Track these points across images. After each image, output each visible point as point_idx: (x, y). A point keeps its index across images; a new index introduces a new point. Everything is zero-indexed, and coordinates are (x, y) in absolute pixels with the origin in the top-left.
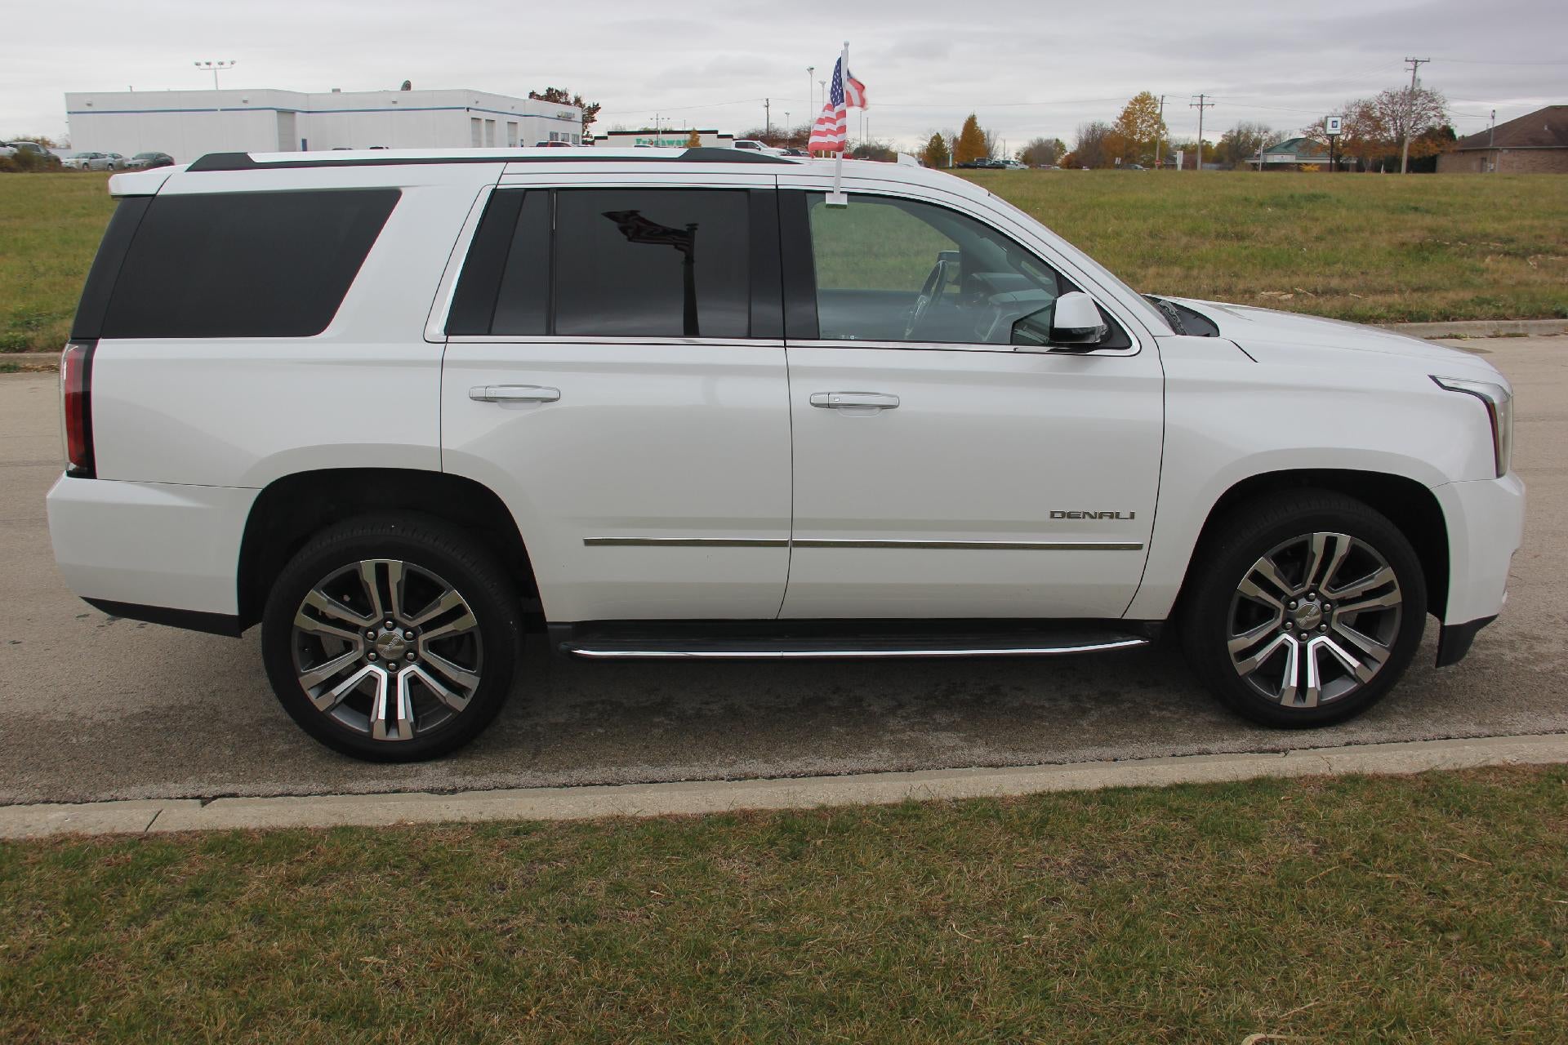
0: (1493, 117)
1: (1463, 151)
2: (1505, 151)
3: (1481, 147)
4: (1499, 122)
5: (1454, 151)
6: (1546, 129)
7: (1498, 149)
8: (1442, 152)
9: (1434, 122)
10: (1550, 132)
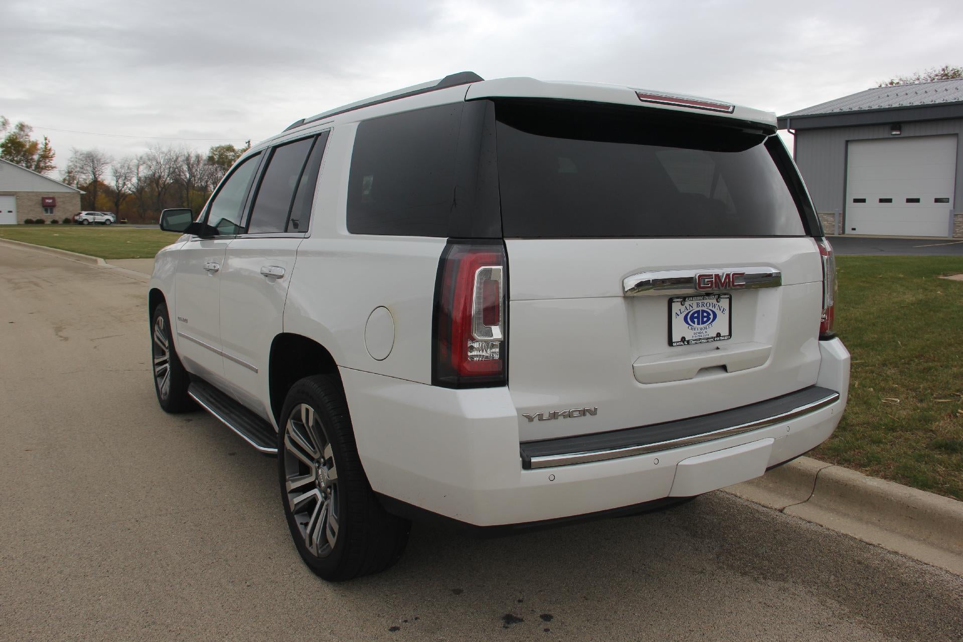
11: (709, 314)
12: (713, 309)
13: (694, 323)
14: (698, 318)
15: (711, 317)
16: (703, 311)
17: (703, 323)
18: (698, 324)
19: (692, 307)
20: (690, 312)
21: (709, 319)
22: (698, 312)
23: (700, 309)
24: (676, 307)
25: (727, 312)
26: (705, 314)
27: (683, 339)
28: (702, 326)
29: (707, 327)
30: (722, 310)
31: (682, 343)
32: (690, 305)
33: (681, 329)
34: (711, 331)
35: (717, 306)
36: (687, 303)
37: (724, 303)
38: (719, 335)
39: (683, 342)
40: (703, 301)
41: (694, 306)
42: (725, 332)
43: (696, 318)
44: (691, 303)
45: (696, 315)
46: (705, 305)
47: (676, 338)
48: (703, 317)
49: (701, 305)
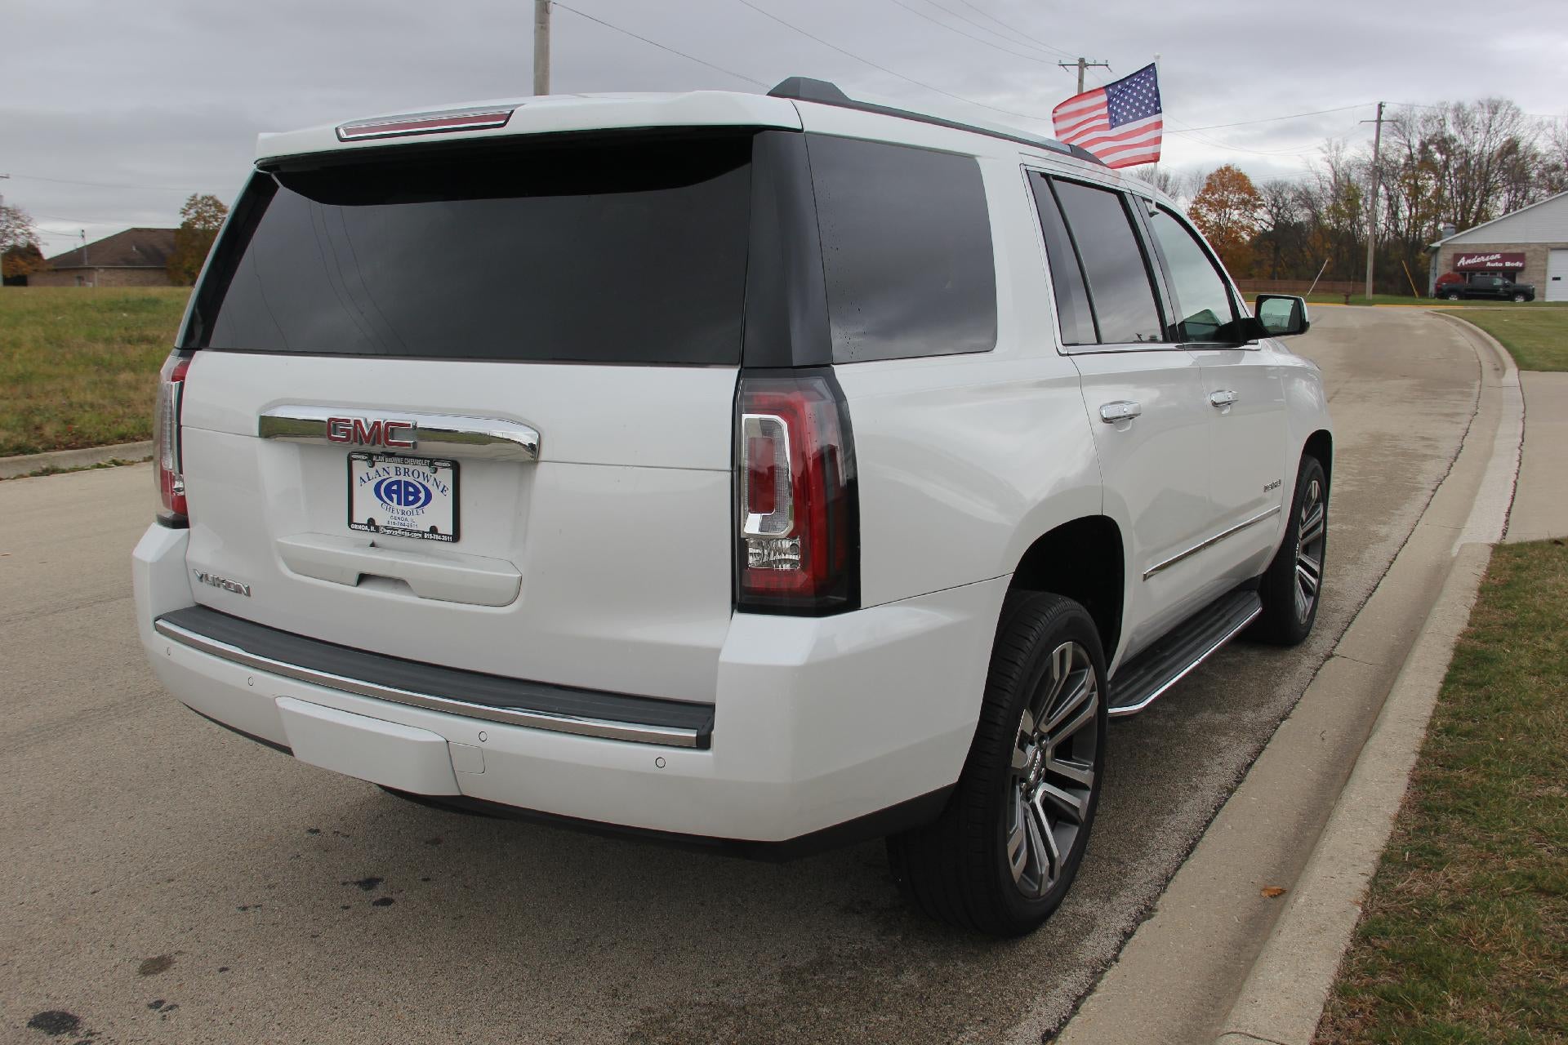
0: (83, 236)
1: (56, 270)
2: (102, 271)
3: (73, 265)
4: (89, 241)
5: (49, 270)
6: (134, 249)
7: (93, 268)
8: (36, 270)
9: (21, 242)
10: (138, 252)
11: (417, 491)
12: (425, 483)
13: (391, 499)
14: (398, 492)
15: (422, 495)
16: (407, 484)
17: (408, 503)
18: (399, 503)
19: (389, 474)
20: (385, 480)
21: (417, 499)
22: (398, 483)
23: (403, 478)
24: (361, 468)
25: (450, 493)
26: (411, 489)
27: (371, 522)
28: (403, 507)
29: (415, 512)
30: (441, 488)
31: (366, 528)
32: (384, 469)
33: (368, 505)
34: (422, 519)
35: (432, 479)
36: (379, 466)
37: (445, 476)
38: (434, 530)
39: (369, 528)
40: (406, 466)
41: (389, 471)
42: (446, 528)
43: (394, 492)
44: (385, 465)
45: (395, 487)
46: (410, 473)
47: (360, 517)
48: (407, 493)
49: (402, 471)
